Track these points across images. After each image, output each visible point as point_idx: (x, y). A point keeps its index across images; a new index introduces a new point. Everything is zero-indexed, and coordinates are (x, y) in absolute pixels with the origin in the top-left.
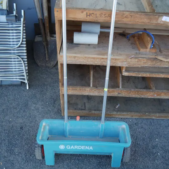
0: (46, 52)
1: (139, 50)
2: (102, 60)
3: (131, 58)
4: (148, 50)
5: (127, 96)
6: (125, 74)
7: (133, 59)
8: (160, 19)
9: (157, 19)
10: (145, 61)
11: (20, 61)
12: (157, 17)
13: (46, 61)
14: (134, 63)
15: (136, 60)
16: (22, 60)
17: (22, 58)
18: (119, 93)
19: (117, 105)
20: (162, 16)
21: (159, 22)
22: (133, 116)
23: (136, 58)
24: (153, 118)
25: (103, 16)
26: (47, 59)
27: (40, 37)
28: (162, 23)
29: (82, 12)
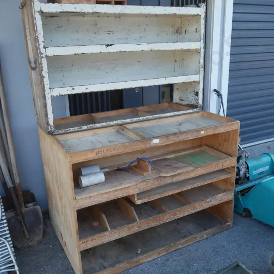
0: (24, 227)
1: (143, 175)
2: (116, 193)
3: (140, 182)
4: (150, 172)
5: (148, 228)
6: (138, 202)
7: (142, 183)
8: (152, 142)
9: (150, 143)
10: (152, 182)
11: (4, 243)
12: (149, 141)
13: (28, 239)
14: (144, 187)
15: (145, 183)
16: (5, 241)
17: (6, 239)
18: (139, 227)
19: (138, 250)
20: (152, 140)
21: (152, 144)
22: (159, 254)
23: (144, 181)
24: (180, 247)
25: (109, 151)
26: (28, 237)
27: (10, 212)
28: (154, 145)
29: (92, 152)
